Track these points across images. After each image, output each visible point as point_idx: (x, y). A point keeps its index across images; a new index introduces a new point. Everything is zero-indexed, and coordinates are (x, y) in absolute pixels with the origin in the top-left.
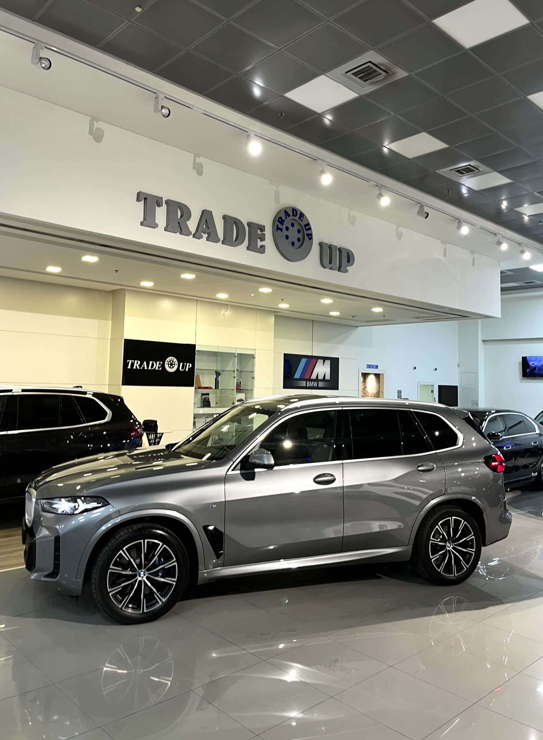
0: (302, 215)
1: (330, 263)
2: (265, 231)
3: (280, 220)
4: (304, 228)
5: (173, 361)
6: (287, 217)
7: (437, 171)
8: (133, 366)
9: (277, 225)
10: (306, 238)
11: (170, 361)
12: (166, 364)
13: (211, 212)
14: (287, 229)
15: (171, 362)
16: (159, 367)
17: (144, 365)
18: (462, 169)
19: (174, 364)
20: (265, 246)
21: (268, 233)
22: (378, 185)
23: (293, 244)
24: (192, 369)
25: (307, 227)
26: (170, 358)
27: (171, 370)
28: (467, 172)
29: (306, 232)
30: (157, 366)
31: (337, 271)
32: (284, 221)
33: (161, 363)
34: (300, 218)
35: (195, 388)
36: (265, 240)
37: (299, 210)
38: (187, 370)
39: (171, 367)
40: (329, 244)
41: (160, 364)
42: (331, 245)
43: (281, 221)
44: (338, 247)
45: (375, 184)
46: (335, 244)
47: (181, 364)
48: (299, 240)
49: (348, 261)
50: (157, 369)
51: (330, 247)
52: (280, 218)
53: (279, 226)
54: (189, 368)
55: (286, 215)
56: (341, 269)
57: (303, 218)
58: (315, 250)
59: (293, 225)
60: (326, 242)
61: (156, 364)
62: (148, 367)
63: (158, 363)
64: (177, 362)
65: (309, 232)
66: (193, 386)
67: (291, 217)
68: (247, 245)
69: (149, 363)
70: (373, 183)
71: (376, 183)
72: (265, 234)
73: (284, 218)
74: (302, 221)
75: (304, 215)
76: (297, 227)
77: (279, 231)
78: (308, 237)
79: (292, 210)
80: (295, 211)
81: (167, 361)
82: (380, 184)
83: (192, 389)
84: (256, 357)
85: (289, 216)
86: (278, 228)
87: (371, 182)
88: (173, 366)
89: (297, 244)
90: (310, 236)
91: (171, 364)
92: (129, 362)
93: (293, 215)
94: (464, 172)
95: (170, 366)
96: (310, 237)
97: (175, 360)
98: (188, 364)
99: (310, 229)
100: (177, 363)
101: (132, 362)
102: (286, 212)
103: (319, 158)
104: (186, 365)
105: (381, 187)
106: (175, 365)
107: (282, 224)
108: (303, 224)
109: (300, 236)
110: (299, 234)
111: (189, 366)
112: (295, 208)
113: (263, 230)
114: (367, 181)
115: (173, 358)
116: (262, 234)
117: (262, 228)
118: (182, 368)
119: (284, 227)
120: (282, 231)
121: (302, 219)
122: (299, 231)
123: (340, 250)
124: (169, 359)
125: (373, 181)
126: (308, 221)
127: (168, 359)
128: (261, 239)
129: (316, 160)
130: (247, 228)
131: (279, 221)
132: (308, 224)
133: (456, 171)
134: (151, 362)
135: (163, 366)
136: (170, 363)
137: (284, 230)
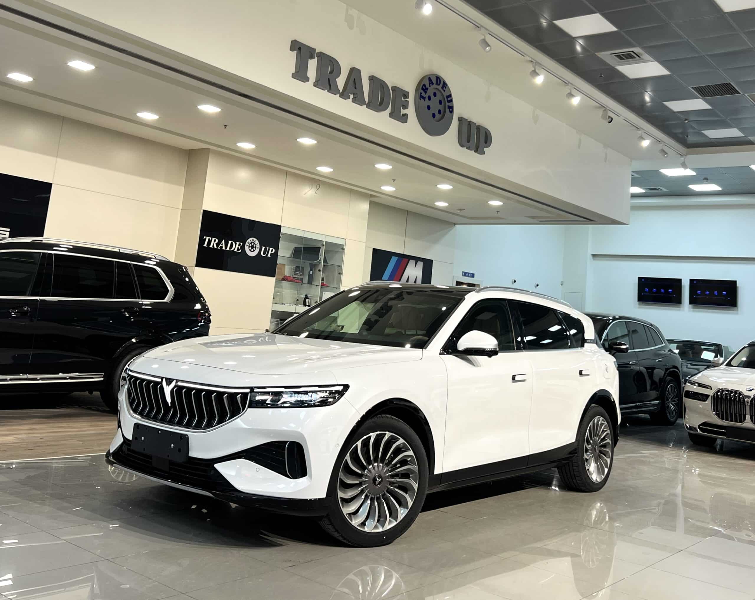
0: (445, 85)
1: (469, 141)
2: (408, 98)
3: (424, 87)
4: (446, 99)
5: (254, 244)
6: (431, 85)
7: (596, 54)
8: (210, 245)
9: (421, 93)
10: (447, 110)
11: (251, 243)
12: (247, 246)
13: (360, 70)
14: (429, 98)
15: (253, 244)
16: (238, 249)
17: (222, 245)
18: (622, 55)
19: (255, 247)
20: (408, 114)
21: (411, 100)
22: (533, 61)
23: (434, 115)
24: (275, 255)
25: (449, 99)
26: (251, 239)
27: (252, 254)
28: (627, 58)
29: (447, 104)
30: (236, 247)
31: (473, 151)
32: (427, 89)
33: (242, 244)
34: (442, 88)
35: (276, 280)
36: (408, 108)
37: (443, 79)
38: (269, 256)
39: (252, 250)
40: (468, 120)
41: (239, 245)
42: (470, 121)
43: (425, 89)
44: (477, 125)
45: (530, 59)
46: (474, 120)
47: (263, 248)
48: (440, 112)
49: (486, 142)
50: (236, 250)
51: (470, 124)
52: (424, 85)
53: (422, 95)
54: (271, 254)
55: (430, 82)
56: (478, 149)
57: (446, 88)
58: (454, 125)
59: (435, 95)
60: (466, 118)
61: (236, 244)
62: (226, 247)
63: (238, 243)
64: (259, 244)
65: (450, 104)
66: (274, 277)
67: (435, 86)
68: (390, 112)
69: (228, 242)
70: (529, 58)
71: (532, 58)
72: (408, 101)
73: (427, 86)
74: (444, 91)
75: (446, 85)
76: (439, 97)
77: (422, 100)
78: (449, 110)
79: (435, 78)
80: (438, 78)
81: (248, 243)
82: (535, 60)
83: (273, 279)
84: (346, 248)
85: (433, 84)
86: (421, 97)
87: (527, 57)
88: (254, 249)
89: (438, 116)
90: (451, 108)
91: (252, 247)
92: (206, 238)
93: (437, 84)
94: (624, 58)
95: (250, 248)
96: (451, 110)
97: (257, 242)
98: (271, 249)
99: (451, 101)
100: (258, 246)
101: (209, 239)
102: (430, 79)
103: (482, 26)
104: (269, 249)
105: (536, 63)
106: (257, 248)
107: (426, 93)
108: (445, 94)
109: (441, 107)
110: (440, 106)
111: (272, 251)
112: (440, 76)
113: (408, 97)
114: (523, 56)
115: (255, 239)
116: (406, 101)
117: (406, 95)
118: (264, 254)
119: (426, 96)
120: (425, 101)
121: (444, 89)
122: (440, 102)
123: (479, 128)
124: (251, 241)
125: (529, 56)
126: (451, 92)
127: (249, 241)
128: (404, 107)
129: (478, 27)
130: (391, 92)
131: (422, 89)
132: (450, 96)
133: (615, 56)
134: (230, 242)
135: (243, 248)
136: (250, 245)
137: (427, 99)
